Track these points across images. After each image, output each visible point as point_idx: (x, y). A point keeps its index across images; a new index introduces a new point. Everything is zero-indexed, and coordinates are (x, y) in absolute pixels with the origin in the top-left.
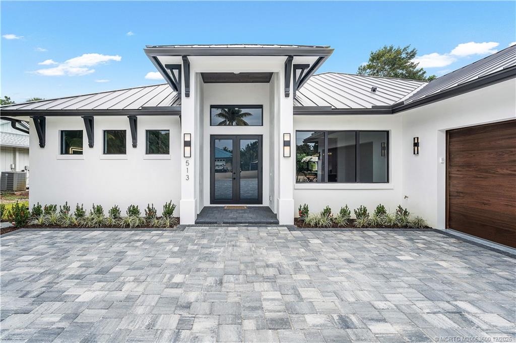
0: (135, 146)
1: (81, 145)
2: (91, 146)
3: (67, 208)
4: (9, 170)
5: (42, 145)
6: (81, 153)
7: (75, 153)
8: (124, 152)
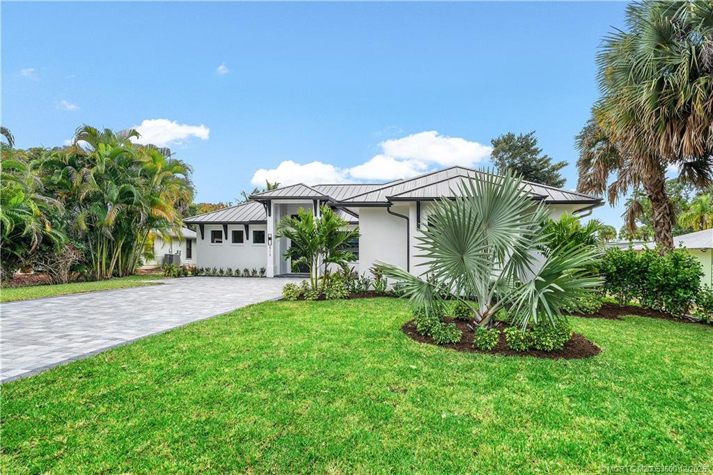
0: (248, 239)
1: (221, 238)
2: (226, 239)
3: (215, 270)
4: (168, 253)
5: (203, 238)
6: (221, 242)
7: (217, 242)
8: (242, 242)
